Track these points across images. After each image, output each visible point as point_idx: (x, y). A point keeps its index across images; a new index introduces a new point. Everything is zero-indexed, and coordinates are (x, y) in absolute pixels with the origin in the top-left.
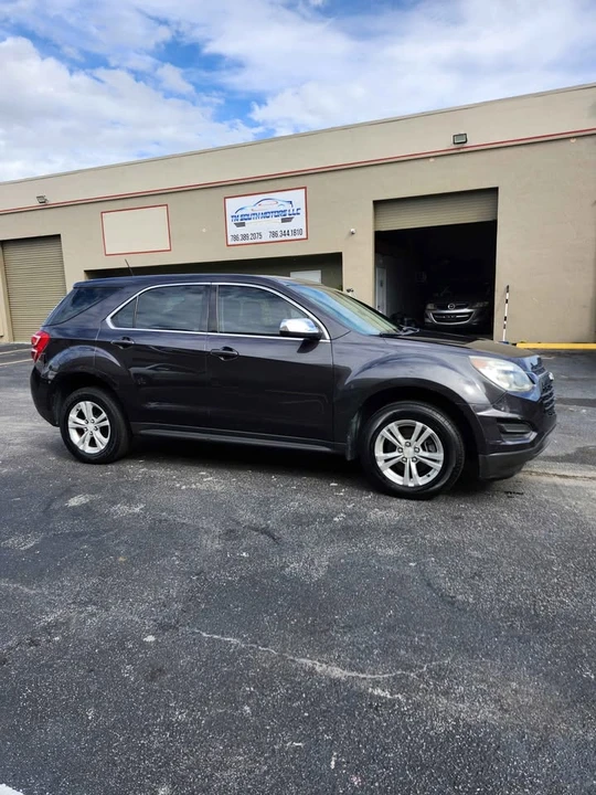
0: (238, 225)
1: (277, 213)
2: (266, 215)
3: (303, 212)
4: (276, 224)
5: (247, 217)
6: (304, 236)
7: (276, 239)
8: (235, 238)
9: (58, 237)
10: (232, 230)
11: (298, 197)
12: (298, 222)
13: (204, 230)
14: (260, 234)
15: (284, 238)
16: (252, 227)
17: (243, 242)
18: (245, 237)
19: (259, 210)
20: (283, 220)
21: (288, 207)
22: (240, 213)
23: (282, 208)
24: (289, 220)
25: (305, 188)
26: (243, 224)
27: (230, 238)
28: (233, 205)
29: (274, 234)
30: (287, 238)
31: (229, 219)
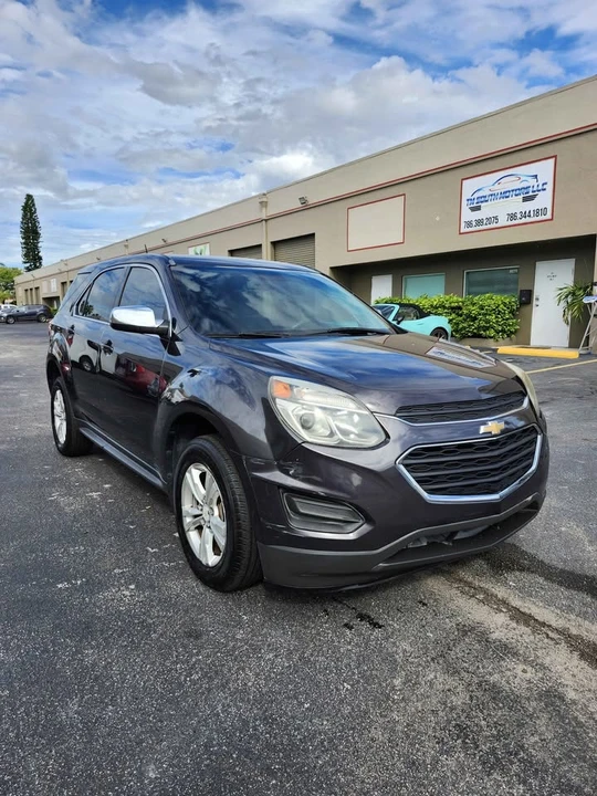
0: (473, 209)
1: (517, 192)
2: (505, 195)
3: (549, 187)
4: (516, 205)
5: (484, 199)
6: (549, 216)
7: (514, 222)
8: (469, 224)
9: (312, 236)
10: (467, 215)
11: (545, 170)
12: (544, 200)
13: (438, 219)
14: (496, 218)
15: (524, 220)
16: (487, 211)
17: (478, 228)
18: (479, 222)
19: (499, 188)
20: (525, 199)
21: (532, 182)
22: (476, 196)
23: (525, 185)
24: (531, 198)
25: (555, 157)
26: (478, 208)
27: (463, 225)
28: (470, 187)
29: (512, 216)
30: (528, 220)
31: (464, 202)
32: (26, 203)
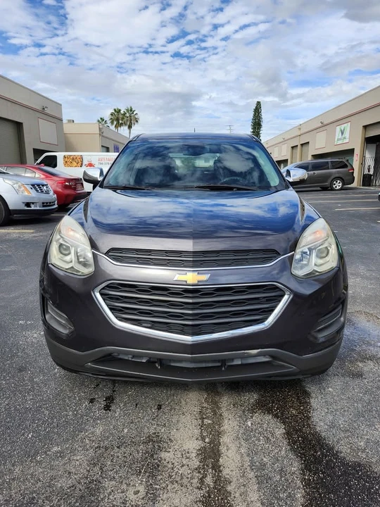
32: (256, 107)
